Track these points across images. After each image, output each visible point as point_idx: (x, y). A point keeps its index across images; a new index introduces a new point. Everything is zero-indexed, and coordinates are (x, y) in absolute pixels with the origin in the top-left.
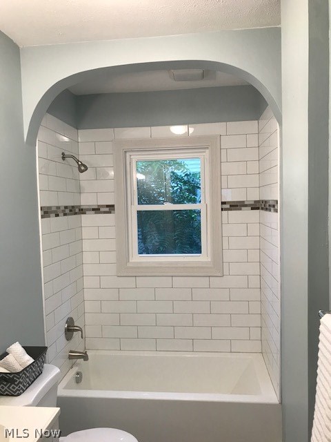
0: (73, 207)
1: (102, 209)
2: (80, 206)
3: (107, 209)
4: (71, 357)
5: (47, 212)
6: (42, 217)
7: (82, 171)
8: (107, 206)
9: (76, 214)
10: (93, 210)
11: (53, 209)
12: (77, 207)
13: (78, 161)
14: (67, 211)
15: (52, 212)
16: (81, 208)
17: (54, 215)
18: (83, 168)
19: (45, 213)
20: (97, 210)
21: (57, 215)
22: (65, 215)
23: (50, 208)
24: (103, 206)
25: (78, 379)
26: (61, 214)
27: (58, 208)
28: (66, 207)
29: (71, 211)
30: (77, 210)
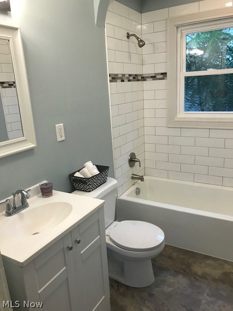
0: (136, 75)
1: (158, 77)
2: (142, 75)
3: (161, 76)
4: (133, 178)
5: (114, 78)
6: (111, 81)
7: (141, 46)
8: (162, 74)
9: (138, 80)
10: (152, 77)
11: (119, 76)
12: (140, 75)
13: (138, 38)
14: (131, 78)
15: (118, 78)
16: (144, 76)
17: (120, 80)
18: (141, 43)
19: (113, 78)
20: (154, 77)
21: (123, 81)
22: (129, 81)
23: (117, 75)
24: (158, 74)
25: (138, 192)
26: (126, 80)
27: (124, 75)
28: (130, 75)
29: (134, 78)
30: (140, 78)
